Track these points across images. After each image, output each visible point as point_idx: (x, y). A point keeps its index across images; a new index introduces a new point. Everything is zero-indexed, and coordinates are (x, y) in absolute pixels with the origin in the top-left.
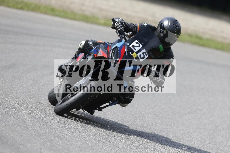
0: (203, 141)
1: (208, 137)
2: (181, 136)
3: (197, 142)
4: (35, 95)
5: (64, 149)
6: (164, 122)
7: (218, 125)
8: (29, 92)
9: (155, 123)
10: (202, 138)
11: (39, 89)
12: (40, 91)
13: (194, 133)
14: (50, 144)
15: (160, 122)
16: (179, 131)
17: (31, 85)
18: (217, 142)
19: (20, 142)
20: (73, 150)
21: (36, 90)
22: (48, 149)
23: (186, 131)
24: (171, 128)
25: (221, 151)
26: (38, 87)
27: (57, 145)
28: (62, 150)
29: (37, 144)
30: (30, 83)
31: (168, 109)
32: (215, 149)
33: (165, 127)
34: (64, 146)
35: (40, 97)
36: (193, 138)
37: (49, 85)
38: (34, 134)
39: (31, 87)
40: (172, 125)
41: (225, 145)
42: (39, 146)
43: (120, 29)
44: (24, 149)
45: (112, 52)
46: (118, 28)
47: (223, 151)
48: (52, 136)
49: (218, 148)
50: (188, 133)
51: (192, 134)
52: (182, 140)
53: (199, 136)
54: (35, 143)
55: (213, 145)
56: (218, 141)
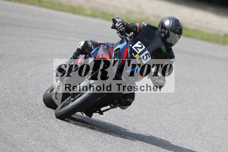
0: (189, 131)
1: (193, 127)
2: (167, 126)
3: (183, 133)
4: (22, 86)
5: (51, 140)
6: (151, 113)
7: (203, 115)
8: (17, 83)
9: (141, 114)
10: (188, 128)
11: (26, 80)
12: (28, 81)
13: (180, 124)
14: (37, 134)
15: (146, 112)
16: (165, 121)
17: (18, 76)
18: (202, 132)
19: (8, 133)
20: (60, 140)
21: (23, 81)
22: (35, 140)
23: (172, 121)
24: (157, 119)
25: (207, 141)
26: (25, 78)
27: (44, 136)
28: (49, 141)
29: (24, 134)
30: (18, 73)
31: (154, 99)
32: (201, 140)
33: (151, 117)
34: (51, 136)
35: (27, 88)
36: (178, 129)
37: (36, 76)
38: (21, 124)
39: (19, 78)
40: (158, 115)
41: (210, 135)
42: (27, 137)
43: (121, 29)
44: (12, 139)
45: (115, 54)
46: (119, 29)
47: (208, 141)
48: (39, 126)
49: (204, 138)
50: (174, 123)
51: (178, 124)
52: (168, 131)
53: (184, 126)
54: (23, 134)
55: (199, 136)
56: (204, 132)
